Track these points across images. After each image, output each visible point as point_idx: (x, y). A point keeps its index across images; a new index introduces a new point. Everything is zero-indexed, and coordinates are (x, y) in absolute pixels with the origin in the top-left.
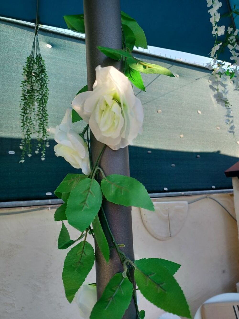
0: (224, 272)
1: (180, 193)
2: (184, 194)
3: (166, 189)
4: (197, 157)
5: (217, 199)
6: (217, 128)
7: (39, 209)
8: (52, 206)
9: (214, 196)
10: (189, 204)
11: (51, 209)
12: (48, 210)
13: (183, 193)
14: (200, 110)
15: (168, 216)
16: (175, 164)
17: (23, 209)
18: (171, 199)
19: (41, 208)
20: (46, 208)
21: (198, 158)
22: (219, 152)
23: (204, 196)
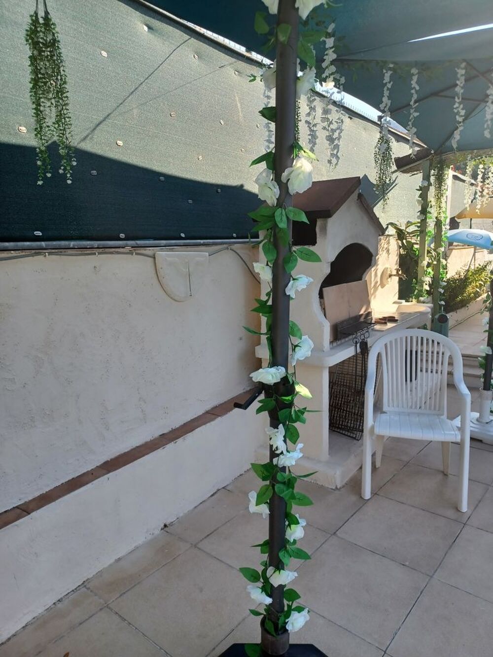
0: (241, 339)
1: (199, 241)
2: (203, 243)
3: (183, 235)
4: (217, 192)
5: (238, 251)
6: (241, 150)
7: (32, 255)
8: (50, 251)
9: (235, 247)
10: (209, 255)
11: (49, 255)
12: (45, 256)
13: (202, 241)
14: (223, 119)
15: (188, 270)
16: (193, 200)
17: (13, 253)
18: (189, 248)
19: (35, 253)
20: (42, 254)
21: (219, 193)
22: (242, 186)
23: (225, 246)
